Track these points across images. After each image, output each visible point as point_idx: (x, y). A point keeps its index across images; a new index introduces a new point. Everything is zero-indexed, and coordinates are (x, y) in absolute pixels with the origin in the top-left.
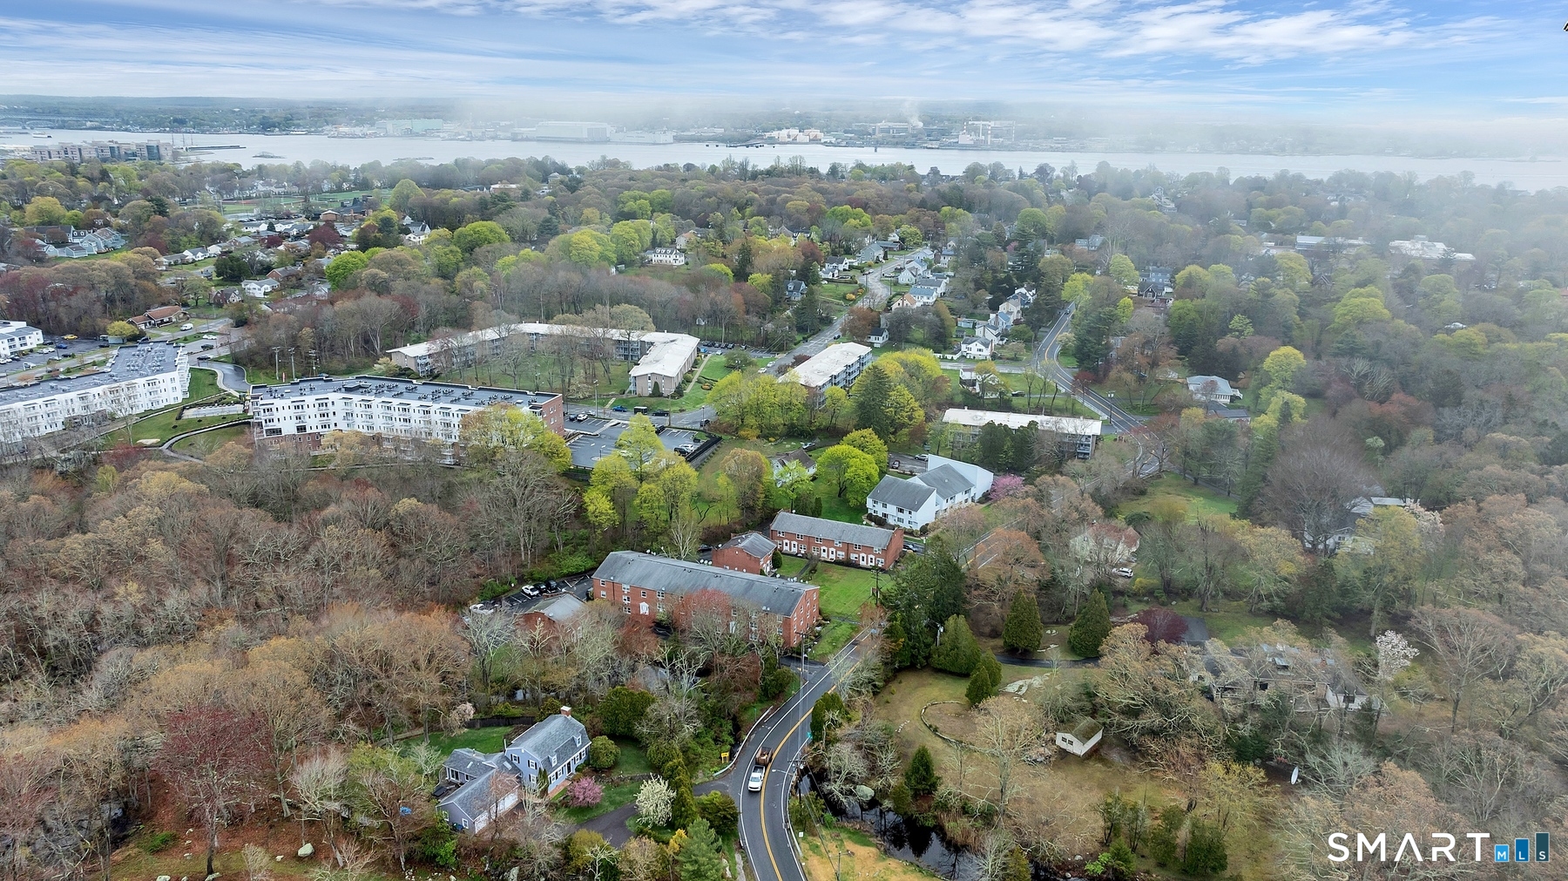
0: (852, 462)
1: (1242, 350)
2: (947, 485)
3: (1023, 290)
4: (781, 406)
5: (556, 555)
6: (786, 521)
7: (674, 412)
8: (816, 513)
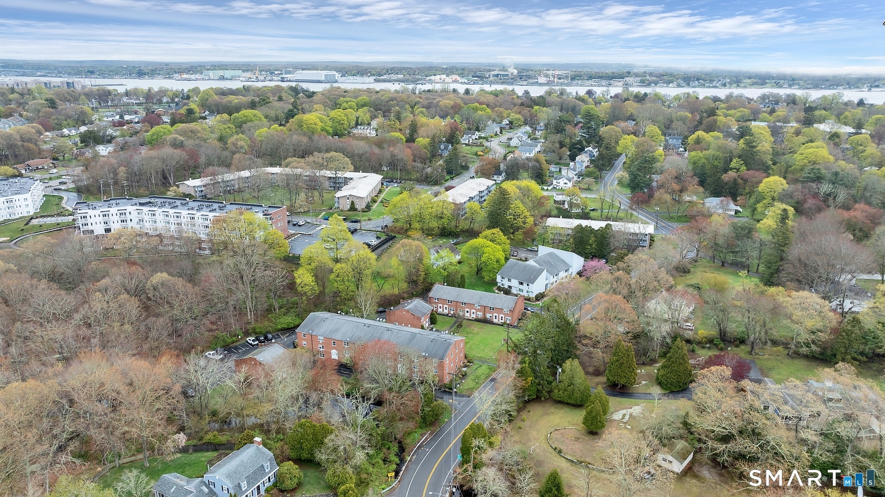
0: (486, 250)
1: (740, 181)
2: (553, 266)
3: (590, 149)
4: (436, 216)
5: (274, 315)
6: (440, 291)
7: (364, 220)
8: (461, 285)
